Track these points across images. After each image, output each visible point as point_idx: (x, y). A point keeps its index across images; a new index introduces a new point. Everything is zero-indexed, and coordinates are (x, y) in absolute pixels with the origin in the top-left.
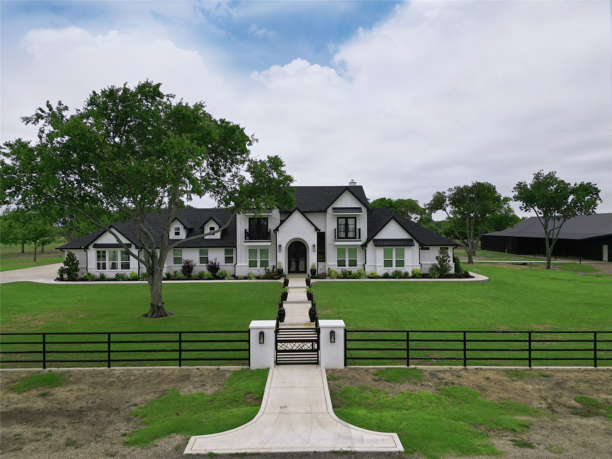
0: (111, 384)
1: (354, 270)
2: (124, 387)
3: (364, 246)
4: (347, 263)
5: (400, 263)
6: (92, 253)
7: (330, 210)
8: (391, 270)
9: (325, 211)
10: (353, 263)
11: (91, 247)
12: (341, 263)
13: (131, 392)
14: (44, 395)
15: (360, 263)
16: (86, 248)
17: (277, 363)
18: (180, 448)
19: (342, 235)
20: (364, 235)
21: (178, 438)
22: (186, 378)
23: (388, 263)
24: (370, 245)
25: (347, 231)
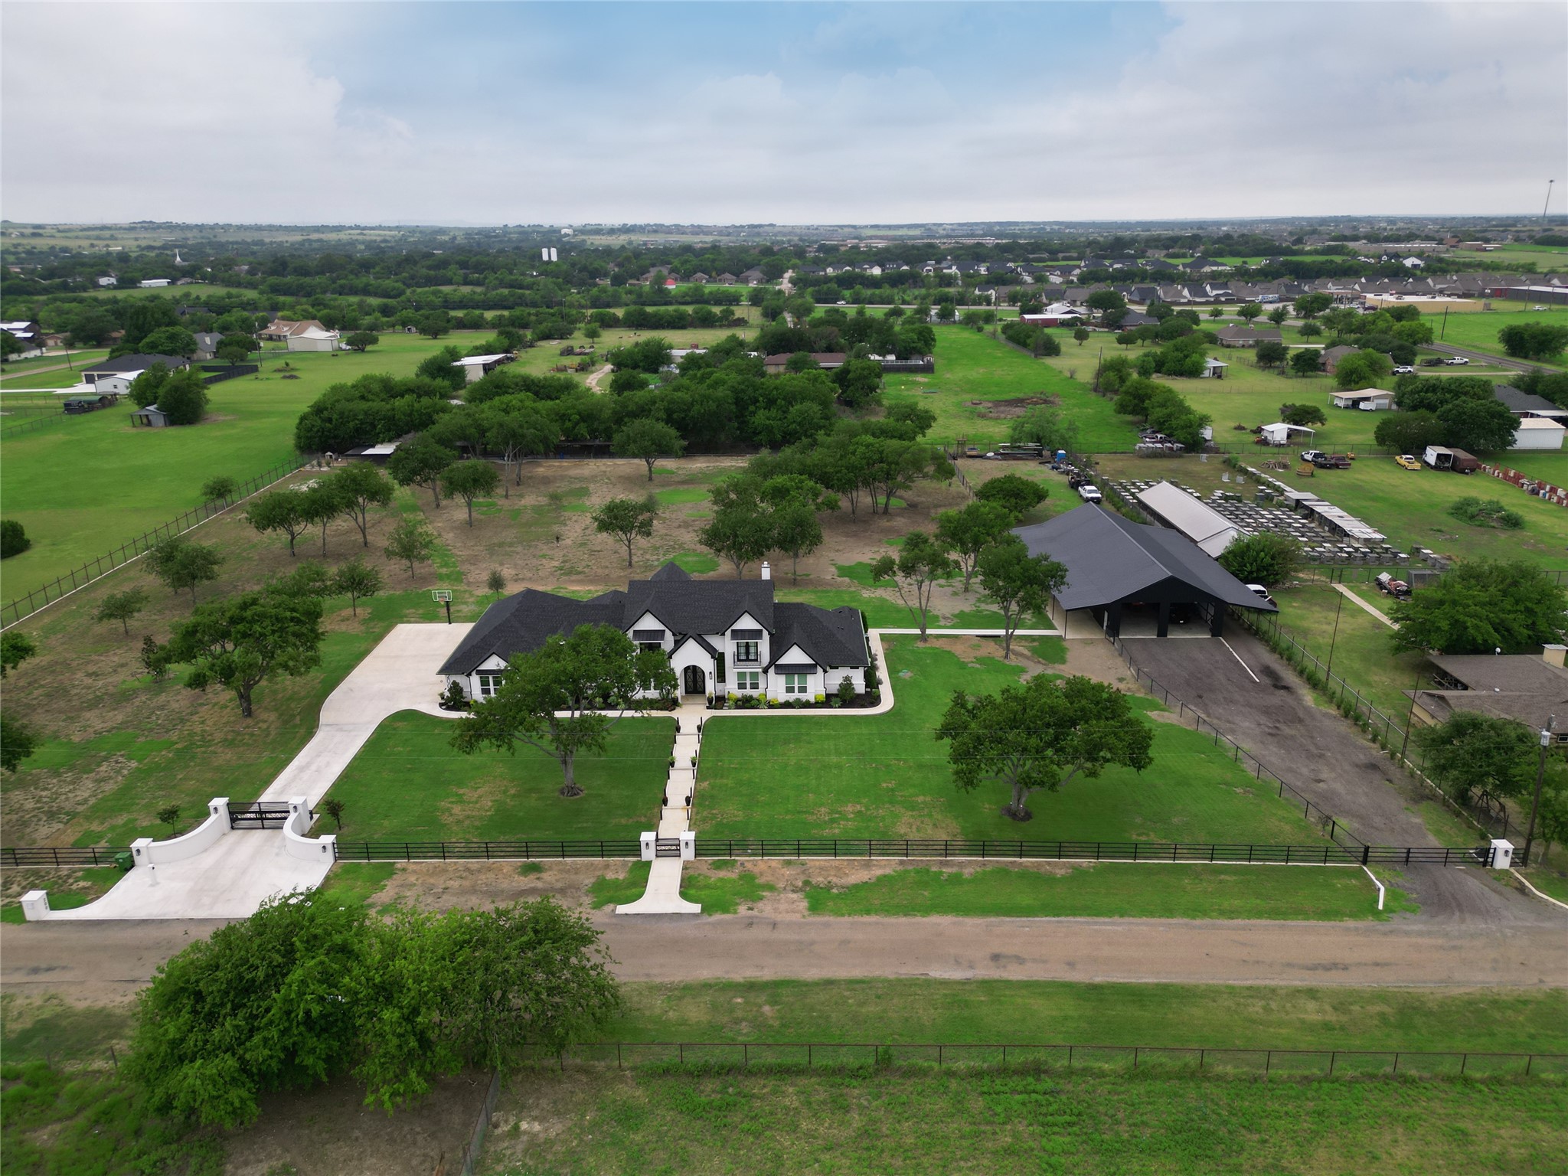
0: (569, 870)
1: (755, 693)
2: (576, 873)
3: (765, 671)
4: (748, 686)
5: (803, 690)
6: (475, 679)
7: (728, 633)
8: (792, 697)
9: (723, 634)
10: (755, 686)
11: (474, 673)
12: (742, 686)
13: (581, 877)
14: (538, 879)
15: (762, 685)
16: (469, 675)
17: (657, 856)
18: (614, 911)
19: (743, 657)
20: (766, 658)
21: (611, 906)
22: (607, 866)
23: (790, 690)
24: (772, 670)
25: (747, 653)
